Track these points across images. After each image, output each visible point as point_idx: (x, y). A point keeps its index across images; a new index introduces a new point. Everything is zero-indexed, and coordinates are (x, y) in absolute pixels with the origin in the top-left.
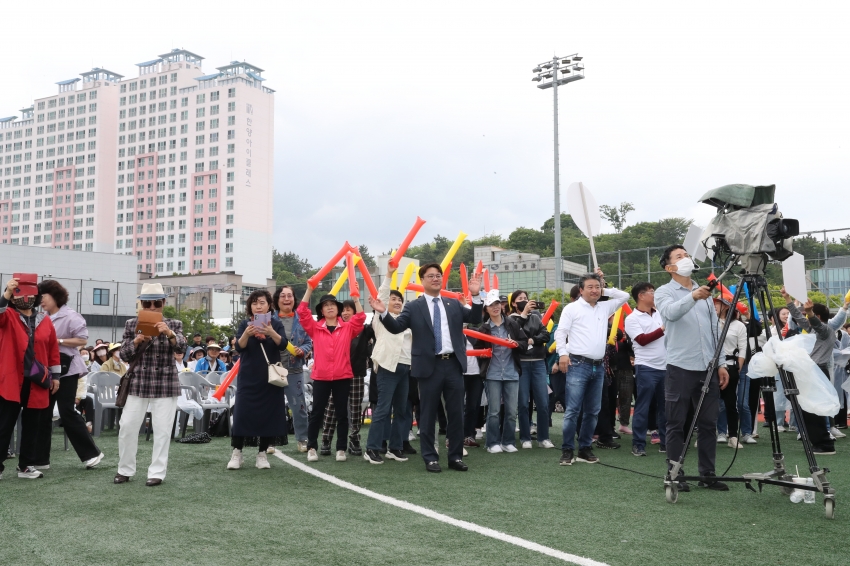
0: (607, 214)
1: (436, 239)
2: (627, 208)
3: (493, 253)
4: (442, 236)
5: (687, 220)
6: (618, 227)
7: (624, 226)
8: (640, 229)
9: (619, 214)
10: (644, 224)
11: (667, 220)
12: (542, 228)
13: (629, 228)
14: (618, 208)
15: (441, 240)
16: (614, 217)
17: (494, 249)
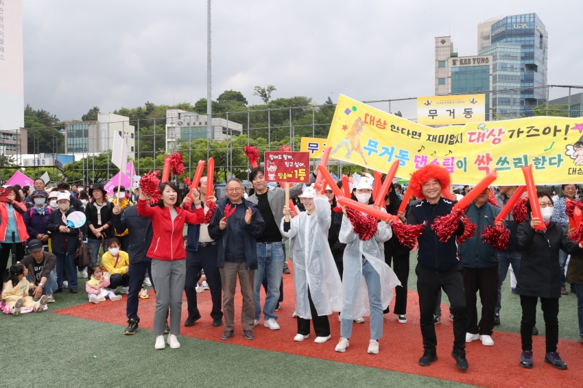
0: (259, 92)
1: (146, 104)
2: (271, 89)
3: (179, 114)
4: (150, 102)
5: (308, 97)
6: (266, 101)
7: (270, 100)
8: (279, 103)
9: (267, 92)
10: (282, 100)
11: (296, 98)
12: (217, 100)
13: (273, 102)
14: (266, 88)
15: (150, 105)
16: (264, 95)
17: (181, 111)
